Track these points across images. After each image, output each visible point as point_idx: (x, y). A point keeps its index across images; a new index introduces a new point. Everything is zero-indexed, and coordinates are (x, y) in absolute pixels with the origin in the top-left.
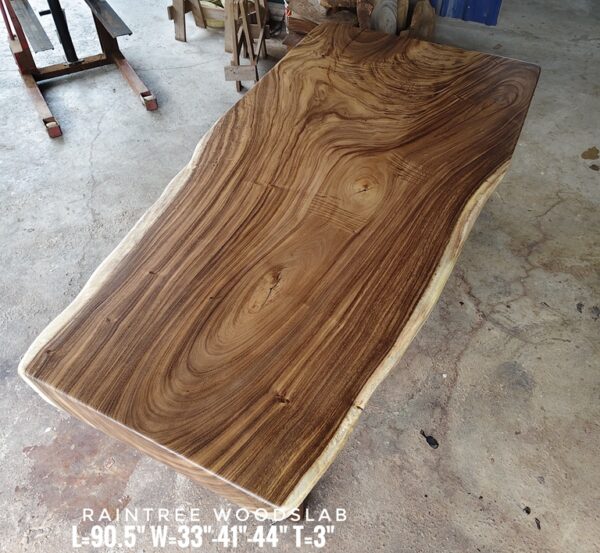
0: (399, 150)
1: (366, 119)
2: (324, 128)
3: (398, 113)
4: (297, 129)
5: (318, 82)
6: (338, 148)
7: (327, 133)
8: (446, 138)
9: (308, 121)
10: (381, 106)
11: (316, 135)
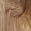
0: (24, 13)
1: (15, 9)
2: (10, 13)
3: (19, 6)
4: (5, 15)
5: (5, 4)
6: (14, 17)
7: (11, 14)
8: (28, 8)
9: (6, 13)
10: (16, 6)
11: (9, 15)
